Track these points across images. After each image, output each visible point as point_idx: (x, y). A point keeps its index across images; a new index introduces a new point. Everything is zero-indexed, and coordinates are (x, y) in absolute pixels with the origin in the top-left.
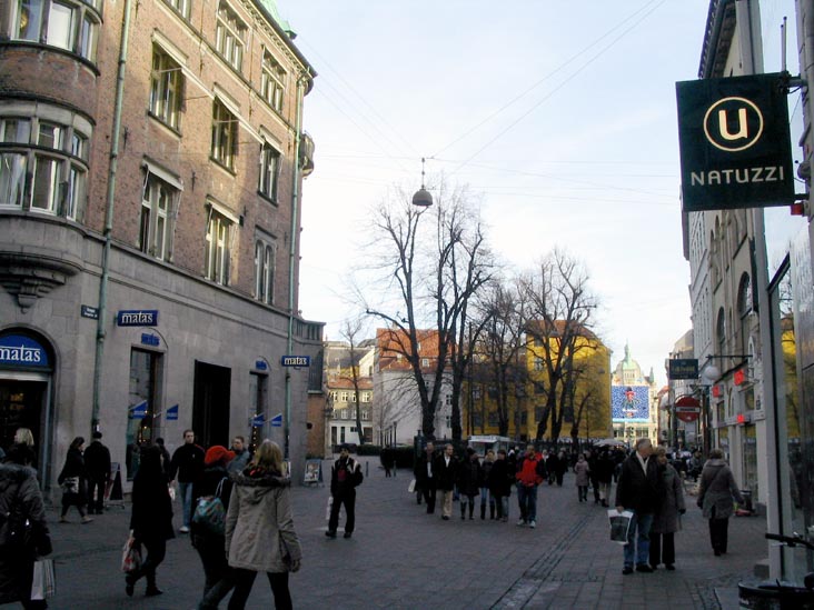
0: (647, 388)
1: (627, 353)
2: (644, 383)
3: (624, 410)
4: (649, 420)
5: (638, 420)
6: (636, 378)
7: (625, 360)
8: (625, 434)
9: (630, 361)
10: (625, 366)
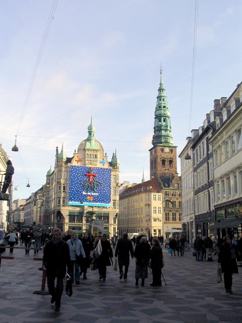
0: (110, 171)
1: (90, 133)
2: (106, 166)
3: (84, 193)
4: (111, 205)
5: (98, 204)
6: (99, 158)
7: (89, 140)
8: (84, 219)
9: (93, 142)
10: (88, 146)
